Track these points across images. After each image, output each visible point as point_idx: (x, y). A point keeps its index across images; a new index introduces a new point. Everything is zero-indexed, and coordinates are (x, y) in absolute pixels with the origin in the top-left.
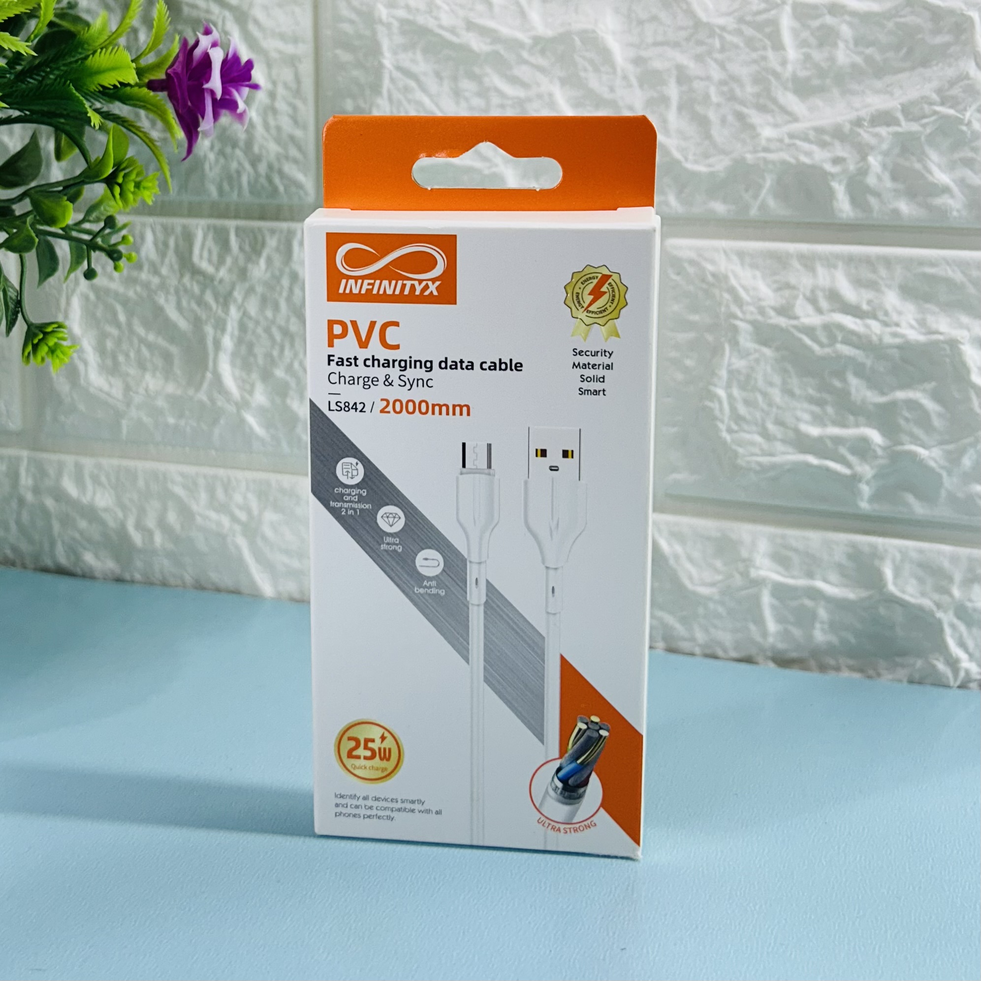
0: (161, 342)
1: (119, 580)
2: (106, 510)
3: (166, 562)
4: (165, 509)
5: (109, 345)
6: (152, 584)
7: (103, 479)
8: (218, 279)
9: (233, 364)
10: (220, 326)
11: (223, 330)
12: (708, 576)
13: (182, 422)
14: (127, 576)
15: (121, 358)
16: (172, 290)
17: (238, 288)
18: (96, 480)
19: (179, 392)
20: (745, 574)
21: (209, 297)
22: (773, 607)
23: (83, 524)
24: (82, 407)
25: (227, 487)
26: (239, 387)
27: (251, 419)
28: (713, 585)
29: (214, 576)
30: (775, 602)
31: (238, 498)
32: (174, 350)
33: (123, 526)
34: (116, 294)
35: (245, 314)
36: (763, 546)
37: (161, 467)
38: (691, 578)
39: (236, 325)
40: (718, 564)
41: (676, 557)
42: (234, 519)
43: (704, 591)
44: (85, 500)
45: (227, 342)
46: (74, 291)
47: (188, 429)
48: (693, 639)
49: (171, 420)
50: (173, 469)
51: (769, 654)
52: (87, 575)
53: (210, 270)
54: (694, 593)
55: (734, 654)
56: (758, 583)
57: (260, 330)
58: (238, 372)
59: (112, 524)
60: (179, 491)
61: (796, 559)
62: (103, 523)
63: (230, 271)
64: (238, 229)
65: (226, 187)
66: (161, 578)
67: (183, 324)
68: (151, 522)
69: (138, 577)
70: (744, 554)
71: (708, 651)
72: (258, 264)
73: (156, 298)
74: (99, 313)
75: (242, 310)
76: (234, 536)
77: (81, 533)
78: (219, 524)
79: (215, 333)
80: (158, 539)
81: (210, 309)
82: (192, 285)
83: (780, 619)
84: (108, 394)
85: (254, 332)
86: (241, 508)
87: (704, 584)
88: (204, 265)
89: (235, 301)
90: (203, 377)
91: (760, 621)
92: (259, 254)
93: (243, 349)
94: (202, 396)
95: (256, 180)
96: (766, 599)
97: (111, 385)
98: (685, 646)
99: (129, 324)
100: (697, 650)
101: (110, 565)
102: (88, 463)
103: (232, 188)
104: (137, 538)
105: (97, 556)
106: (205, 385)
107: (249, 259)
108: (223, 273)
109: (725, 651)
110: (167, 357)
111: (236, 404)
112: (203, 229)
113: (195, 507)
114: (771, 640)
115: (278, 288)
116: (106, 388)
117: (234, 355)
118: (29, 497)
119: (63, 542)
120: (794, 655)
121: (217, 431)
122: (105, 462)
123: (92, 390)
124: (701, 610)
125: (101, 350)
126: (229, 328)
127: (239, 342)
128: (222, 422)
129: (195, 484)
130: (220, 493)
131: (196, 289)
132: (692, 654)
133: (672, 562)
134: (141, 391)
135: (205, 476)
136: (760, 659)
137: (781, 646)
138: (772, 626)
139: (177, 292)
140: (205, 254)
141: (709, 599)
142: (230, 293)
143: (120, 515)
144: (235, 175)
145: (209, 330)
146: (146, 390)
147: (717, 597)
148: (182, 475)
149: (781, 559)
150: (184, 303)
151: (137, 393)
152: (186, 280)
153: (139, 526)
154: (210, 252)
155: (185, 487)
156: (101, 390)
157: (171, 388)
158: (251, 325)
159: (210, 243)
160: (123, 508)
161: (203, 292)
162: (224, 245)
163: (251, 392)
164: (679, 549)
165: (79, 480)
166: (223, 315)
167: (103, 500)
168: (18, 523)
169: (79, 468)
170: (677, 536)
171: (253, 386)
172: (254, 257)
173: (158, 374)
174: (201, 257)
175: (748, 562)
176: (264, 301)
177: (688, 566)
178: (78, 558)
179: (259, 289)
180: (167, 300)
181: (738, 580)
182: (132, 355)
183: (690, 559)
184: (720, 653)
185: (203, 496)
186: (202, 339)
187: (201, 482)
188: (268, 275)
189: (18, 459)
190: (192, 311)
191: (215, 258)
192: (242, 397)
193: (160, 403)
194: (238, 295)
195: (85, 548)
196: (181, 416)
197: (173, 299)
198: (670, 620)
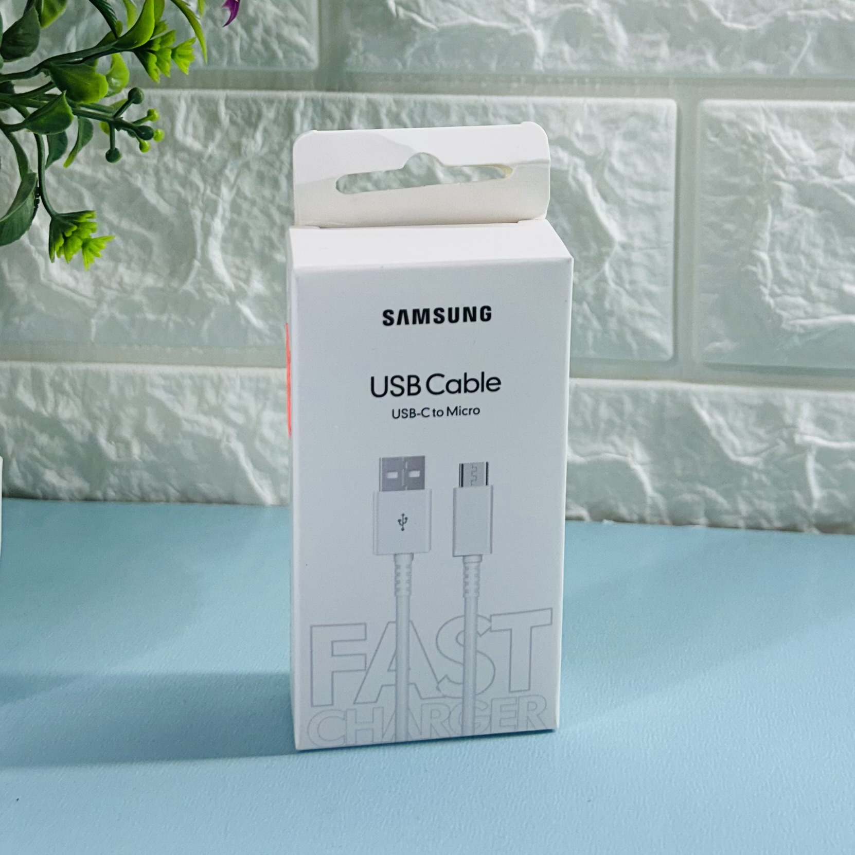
0: (137, 229)
1: (89, 499)
3: (146, 475)
4: (143, 416)
6: (129, 501)
7: (67, 386)
8: (206, 156)
9: (224, 250)
10: (210, 208)
11: (214, 213)
12: (751, 446)
13: (164, 318)
14: (99, 494)
16: (151, 171)
17: (229, 166)
18: (58, 389)
19: (160, 285)
20: (790, 441)
21: (195, 177)
22: (818, 472)
23: (43, 439)
24: (41, 306)
25: (218, 386)
26: (233, 276)
27: (246, 310)
28: (756, 454)
29: (204, 487)
30: (819, 466)
31: (232, 398)
32: (153, 237)
33: (92, 438)
34: (83, 177)
35: (239, 193)
36: (807, 410)
37: (139, 369)
38: (734, 449)
39: (227, 207)
40: (761, 432)
42: (227, 421)
43: (748, 461)
44: (46, 412)
45: (218, 226)
47: (171, 325)
48: (737, 512)
49: (151, 317)
50: (152, 371)
51: (814, 520)
52: (50, 497)
53: (197, 146)
54: (738, 464)
55: (777, 524)
56: (803, 449)
57: (256, 211)
58: (230, 258)
59: (78, 436)
60: (160, 394)
61: (840, 421)
62: (67, 437)
63: (220, 146)
64: (227, 100)
65: (214, 53)
66: (139, 494)
67: (164, 208)
68: (126, 432)
69: (111, 494)
70: (788, 420)
71: (751, 523)
72: (253, 138)
73: (132, 180)
74: (62, 199)
75: (234, 191)
76: (228, 440)
77: (42, 450)
78: (211, 429)
79: (204, 216)
80: (136, 450)
81: (198, 190)
82: (175, 164)
83: (824, 484)
84: (75, 291)
85: (249, 213)
86: (235, 409)
87: (746, 454)
88: (190, 141)
89: (227, 180)
90: (190, 267)
91: (804, 487)
92: (255, 127)
93: (237, 233)
94: (188, 287)
95: (251, 46)
96: (811, 465)
97: (76, 278)
98: (728, 519)
99: (100, 210)
100: (741, 523)
101: (77, 483)
102: (48, 369)
103: (221, 54)
104: (110, 451)
105: (62, 476)
106: (193, 275)
107: (242, 133)
108: (212, 148)
109: (769, 520)
110: (145, 245)
111: (230, 294)
112: (186, 101)
113: (180, 412)
114: (815, 506)
115: (277, 164)
116: (71, 283)
117: (225, 240)
119: (18, 462)
120: (838, 520)
121: (206, 326)
122: (68, 367)
123: (54, 287)
124: (745, 482)
126: (220, 210)
127: (232, 224)
128: (212, 315)
129: (180, 387)
130: (210, 395)
131: (180, 168)
132: (736, 527)
134: (115, 285)
135: (191, 377)
136: (805, 527)
137: (825, 511)
138: (817, 492)
139: (157, 173)
140: (190, 129)
141: (751, 468)
142: (221, 171)
143: (89, 426)
144: (225, 41)
145: (197, 213)
146: (121, 283)
147: (761, 467)
148: (165, 377)
149: (824, 423)
150: (166, 184)
151: (110, 288)
152: (168, 158)
153: (111, 437)
154: (195, 127)
155: (168, 390)
156: (66, 287)
157: (150, 280)
158: (245, 206)
159: (195, 115)
160: (92, 417)
161: (188, 171)
162: (213, 119)
163: (247, 281)
164: (721, 420)
165: (38, 390)
166: (213, 196)
167: (68, 411)
169: (37, 377)
170: (717, 405)
171: (249, 273)
172: (249, 131)
173: (133, 265)
174: (185, 132)
175: (793, 428)
176: (261, 177)
177: (730, 436)
178: (37, 477)
179: (255, 166)
180: (144, 182)
181: (782, 447)
183: (732, 429)
184: (765, 524)
185: (191, 399)
186: (188, 224)
187: (187, 382)
188: (265, 150)
190: (174, 191)
191: (201, 132)
192: (237, 286)
193: (138, 297)
194: (230, 173)
195: (45, 467)
196: (163, 311)
197: (151, 179)
198: (711, 493)
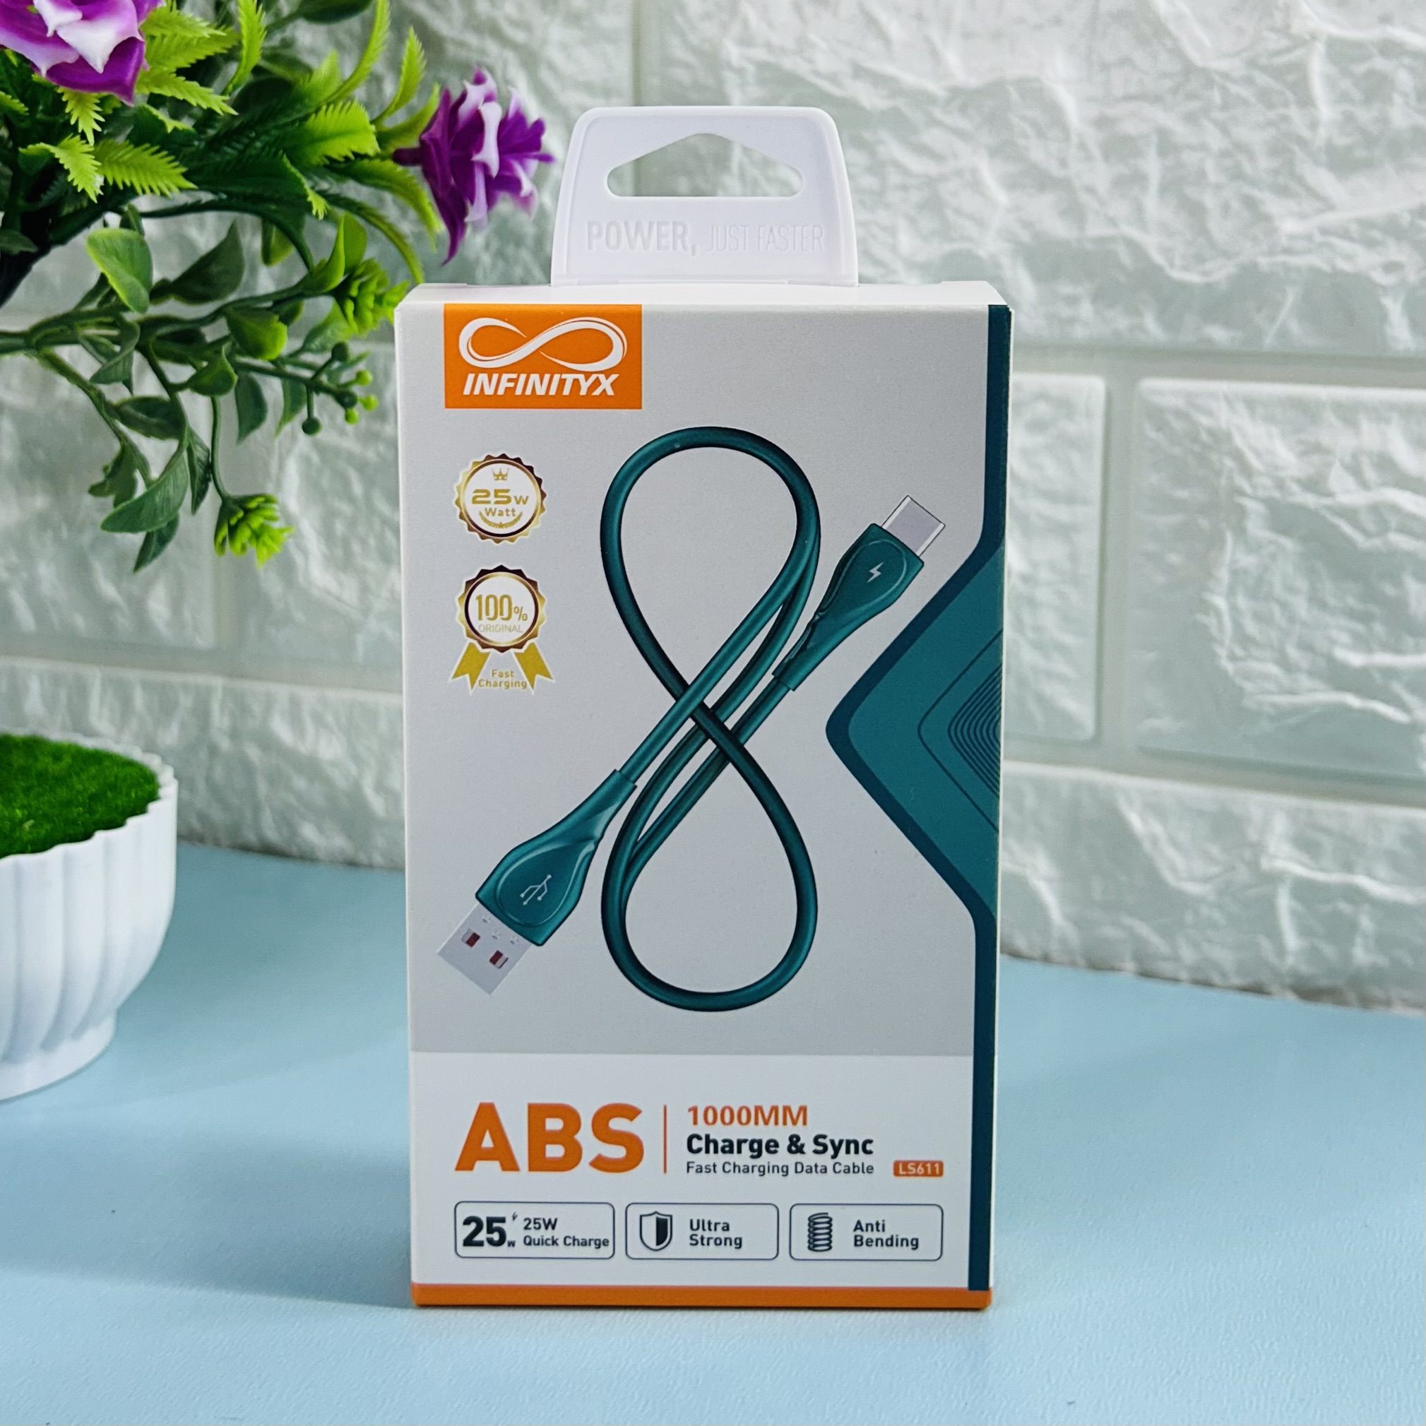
1: (352, 864)
2: (334, 764)
5: (339, 527)
7: (330, 719)
12: (1200, 867)
14: (362, 858)
15: (356, 547)
18: (319, 721)
20: (1254, 866)
22: (1293, 913)
23: (300, 783)
24: (299, 616)
28: (1206, 880)
30: (1298, 906)
33: (357, 786)
34: (351, 458)
36: (1280, 824)
38: (1174, 869)
40: (1215, 850)
41: (1155, 841)
43: (1193, 889)
44: (304, 749)
46: (289, 451)
48: (1176, 958)
51: (1288, 980)
52: (306, 857)
54: (1180, 893)
55: (1237, 981)
56: (1273, 878)
59: (341, 783)
61: (1327, 843)
62: (327, 782)
68: (397, 781)
69: (378, 859)
70: (1253, 835)
71: (1199, 976)
74: (325, 482)
77: (299, 796)
83: (1304, 931)
84: (338, 599)
87: (1192, 879)
91: (1274, 934)
96: (1284, 902)
97: (341, 584)
98: (1166, 968)
99: (368, 498)
100: (1184, 975)
101: (339, 842)
102: (308, 696)
104: (377, 804)
105: (320, 829)
109: (1223, 974)
114: (1290, 961)
116: (333, 587)
118: (225, 744)
119: (272, 809)
120: (1323, 982)
122: (332, 695)
123: (314, 592)
124: (1189, 918)
125: (327, 534)
132: (1176, 980)
133: (1147, 846)
134: (385, 594)
136: (1274, 988)
137: (1305, 969)
138: (1292, 940)
141: (1200, 900)
143: (353, 770)
147: (1212, 898)
149: (1306, 845)
151: (379, 596)
153: (381, 788)
156: (329, 593)
160: (356, 758)
164: (1157, 828)
165: (295, 719)
167: (329, 749)
168: (208, 779)
169: (295, 703)
170: (1154, 808)
175: (1258, 848)
177: (1171, 852)
178: (294, 833)
181: (1243, 875)
182: (372, 542)
183: (1175, 843)
184: (1217, 979)
189: (209, 691)
195: (303, 818)
198: (1143, 929)
